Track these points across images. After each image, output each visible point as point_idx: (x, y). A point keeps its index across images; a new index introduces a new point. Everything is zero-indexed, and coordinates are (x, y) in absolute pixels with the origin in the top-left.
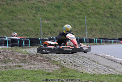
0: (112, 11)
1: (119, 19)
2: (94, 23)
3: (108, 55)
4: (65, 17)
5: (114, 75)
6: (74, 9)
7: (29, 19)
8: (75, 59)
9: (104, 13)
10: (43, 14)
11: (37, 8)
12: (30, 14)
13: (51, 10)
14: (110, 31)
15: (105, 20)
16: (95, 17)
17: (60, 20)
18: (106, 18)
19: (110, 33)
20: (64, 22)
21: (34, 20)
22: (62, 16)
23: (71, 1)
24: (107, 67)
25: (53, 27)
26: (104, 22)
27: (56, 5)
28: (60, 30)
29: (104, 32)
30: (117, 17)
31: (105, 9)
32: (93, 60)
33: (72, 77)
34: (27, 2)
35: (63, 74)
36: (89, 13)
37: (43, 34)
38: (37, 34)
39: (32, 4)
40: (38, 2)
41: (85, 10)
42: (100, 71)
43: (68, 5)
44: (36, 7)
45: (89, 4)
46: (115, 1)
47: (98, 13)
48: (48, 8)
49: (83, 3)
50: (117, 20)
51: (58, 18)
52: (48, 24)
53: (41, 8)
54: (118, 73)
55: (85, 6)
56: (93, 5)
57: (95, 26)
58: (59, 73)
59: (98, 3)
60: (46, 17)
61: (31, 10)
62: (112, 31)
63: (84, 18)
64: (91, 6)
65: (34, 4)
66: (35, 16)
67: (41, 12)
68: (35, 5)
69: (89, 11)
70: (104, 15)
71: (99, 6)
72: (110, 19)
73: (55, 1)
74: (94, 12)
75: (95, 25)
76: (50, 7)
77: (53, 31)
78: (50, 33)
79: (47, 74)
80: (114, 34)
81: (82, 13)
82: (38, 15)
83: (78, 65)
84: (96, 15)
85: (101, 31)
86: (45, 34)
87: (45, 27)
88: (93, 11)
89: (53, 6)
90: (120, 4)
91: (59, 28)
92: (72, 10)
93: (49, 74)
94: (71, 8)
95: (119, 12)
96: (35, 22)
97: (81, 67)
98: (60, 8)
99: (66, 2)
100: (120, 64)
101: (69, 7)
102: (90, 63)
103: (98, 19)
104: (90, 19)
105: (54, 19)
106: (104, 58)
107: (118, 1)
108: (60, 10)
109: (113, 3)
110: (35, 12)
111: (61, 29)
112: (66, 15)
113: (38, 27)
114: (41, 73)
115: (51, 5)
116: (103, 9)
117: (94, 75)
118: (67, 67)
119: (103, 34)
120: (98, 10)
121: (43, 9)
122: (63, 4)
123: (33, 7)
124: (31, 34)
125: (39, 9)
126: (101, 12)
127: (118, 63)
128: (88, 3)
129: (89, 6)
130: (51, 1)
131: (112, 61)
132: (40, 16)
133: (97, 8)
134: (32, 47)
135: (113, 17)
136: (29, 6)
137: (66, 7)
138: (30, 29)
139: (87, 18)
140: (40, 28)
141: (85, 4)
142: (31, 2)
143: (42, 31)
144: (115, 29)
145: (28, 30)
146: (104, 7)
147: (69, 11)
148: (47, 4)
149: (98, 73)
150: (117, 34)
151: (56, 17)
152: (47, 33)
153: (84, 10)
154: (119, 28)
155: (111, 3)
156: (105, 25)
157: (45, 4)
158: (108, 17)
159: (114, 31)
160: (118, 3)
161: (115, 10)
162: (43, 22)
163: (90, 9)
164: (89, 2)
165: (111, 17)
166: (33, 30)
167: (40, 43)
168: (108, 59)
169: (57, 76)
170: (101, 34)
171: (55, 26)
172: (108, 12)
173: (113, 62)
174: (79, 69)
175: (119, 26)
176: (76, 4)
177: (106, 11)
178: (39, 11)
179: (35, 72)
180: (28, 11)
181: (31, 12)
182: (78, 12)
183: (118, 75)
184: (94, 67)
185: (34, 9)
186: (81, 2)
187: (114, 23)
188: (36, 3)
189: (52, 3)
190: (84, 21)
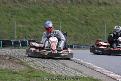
0: (87, 18)
1: (94, 27)
2: (69, 30)
3: (77, 59)
4: (40, 22)
5: (80, 77)
6: (49, 15)
7: (4, 22)
8: (43, 61)
9: (79, 20)
10: (18, 17)
11: (13, 11)
12: (5, 17)
13: (27, 14)
14: (85, 38)
15: (80, 27)
16: (70, 24)
17: (36, 25)
18: (81, 25)
19: (85, 41)
20: (39, 27)
21: (9, 23)
22: (37, 21)
23: (47, 7)
24: (75, 69)
25: (28, 31)
26: (78, 29)
27: (32, 10)
28: (34, 35)
29: (79, 39)
30: (92, 24)
31: (80, 16)
32: (61, 62)
33: (38, 77)
34: (3, 5)
35: (29, 74)
36: (64, 19)
37: (18, 38)
38: (12, 38)
39: (8, 7)
40: (14, 6)
41: (61, 16)
42: (67, 73)
43: (44, 10)
44: (11, 11)
45: (65, 11)
46: (90, 9)
47: (73, 20)
48: (24, 12)
49: (59, 9)
50: (92, 28)
51: (34, 23)
52: (23, 28)
53: (17, 12)
54: (85, 76)
55: (60, 12)
56: (69, 11)
57: (70, 33)
58: (25, 72)
59: (73, 10)
60: (21, 21)
61: (7, 13)
62: (87, 38)
63: (59, 24)
64: (67, 13)
65: (10, 7)
66: (10, 20)
67: (17, 15)
68: (11, 9)
69: (64, 17)
70: (79, 22)
71: (74, 13)
72: (85, 26)
73: (32, 6)
74: (69, 19)
75: (70, 31)
76: (26, 11)
77: (28, 35)
78: (24, 37)
79: (13, 73)
80: (88, 41)
81: (57, 18)
82: (14, 19)
83: (46, 67)
84: (72, 22)
85: (76, 37)
86: (19, 37)
87: (20, 31)
88: (69, 17)
89: (29, 11)
90: (96, 12)
91: (34, 32)
92: (48, 15)
93: (15, 73)
94: (46, 13)
95: (94, 20)
96: (11, 25)
97: (49, 68)
98: (36, 13)
99: (42, 7)
100: (88, 67)
101: (45, 12)
102: (58, 65)
103: (73, 26)
104: (65, 25)
105: (30, 24)
106: (73, 61)
107: (93, 9)
108: (35, 15)
109: (89, 11)
110: (10, 15)
111: (36, 33)
112: (42, 20)
113: (13, 31)
114: (7, 72)
115: (27, 9)
116: (78, 16)
117: (60, 76)
118: (34, 67)
119: (77, 41)
120: (74, 16)
121: (19, 13)
122: (39, 9)
123: (9, 11)
124: (6, 37)
125: (15, 13)
126: (77, 19)
127: (86, 66)
128: (63, 9)
129: (65, 13)
130: (27, 6)
131: (80, 65)
132: (16, 20)
133: (73, 15)
134: (3, 48)
135: (87, 24)
136: (5, 9)
137: (42, 12)
138: (5, 32)
139: (62, 25)
140: (14, 31)
141: (61, 11)
142: (7, 6)
143: (16, 35)
144: (89, 37)
145: (3, 33)
146: (79, 14)
147: (45, 17)
148: (23, 8)
149: (65, 75)
150: (92, 42)
151: (31, 22)
152: (21, 37)
153: (59, 16)
154: (93, 35)
155: (86, 10)
156: (80, 32)
157: (21, 8)
158: (83, 25)
159: (88, 39)
160: (94, 11)
161: (90, 18)
162: (18, 25)
163: (66, 15)
164: (65, 8)
165: (86, 24)
166: (8, 34)
167: (12, 45)
168: (76, 62)
169: (23, 76)
170: (75, 40)
171: (30, 31)
172: (83, 19)
173: (82, 65)
174: (46, 70)
175: (94, 34)
176: (52, 10)
177: (81, 18)
178: (14, 14)
179: (2, 70)
180: (4, 14)
181: (6, 15)
182: (53, 18)
183: (84, 78)
184: (62, 69)
185: (10, 12)
186: (56, 8)
187: (89, 31)
188: (12, 7)
189: (28, 8)
190: (59, 27)
